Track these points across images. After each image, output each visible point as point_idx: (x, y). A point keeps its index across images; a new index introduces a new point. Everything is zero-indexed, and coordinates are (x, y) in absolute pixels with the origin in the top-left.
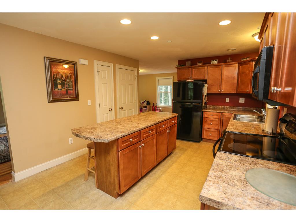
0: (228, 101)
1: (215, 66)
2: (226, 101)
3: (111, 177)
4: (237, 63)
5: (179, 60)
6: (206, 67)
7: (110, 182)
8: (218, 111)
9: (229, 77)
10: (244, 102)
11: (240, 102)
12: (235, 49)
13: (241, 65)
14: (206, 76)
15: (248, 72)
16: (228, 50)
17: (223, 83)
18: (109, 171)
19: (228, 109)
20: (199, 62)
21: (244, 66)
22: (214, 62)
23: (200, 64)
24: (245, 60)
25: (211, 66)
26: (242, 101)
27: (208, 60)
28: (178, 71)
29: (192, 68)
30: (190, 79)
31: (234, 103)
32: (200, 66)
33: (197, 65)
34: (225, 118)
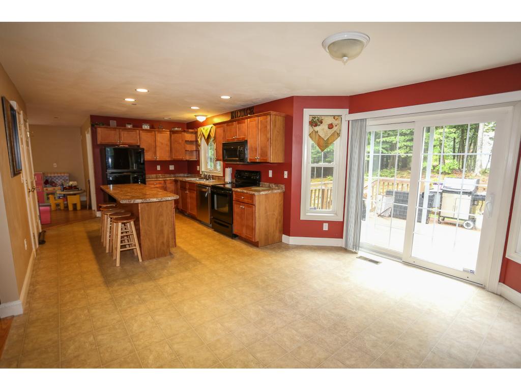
0: (160, 169)
1: (146, 130)
2: (158, 169)
3: (164, 237)
4: (168, 130)
5: (91, 115)
6: (138, 131)
7: (163, 243)
8: (161, 179)
9: (162, 144)
10: (173, 169)
11: (170, 169)
12: (170, 118)
13: (173, 134)
14: (139, 141)
15: (181, 140)
16: (163, 118)
17: (158, 149)
18: (162, 232)
19: (161, 176)
20: (128, 124)
21: (176, 135)
22: (146, 127)
23: (129, 126)
24: (176, 129)
25: (143, 130)
26: (172, 168)
27: (137, 123)
28: (99, 130)
29: (120, 130)
30: (118, 144)
31: (165, 171)
32: (129, 129)
33: (125, 126)
34: (168, 185)
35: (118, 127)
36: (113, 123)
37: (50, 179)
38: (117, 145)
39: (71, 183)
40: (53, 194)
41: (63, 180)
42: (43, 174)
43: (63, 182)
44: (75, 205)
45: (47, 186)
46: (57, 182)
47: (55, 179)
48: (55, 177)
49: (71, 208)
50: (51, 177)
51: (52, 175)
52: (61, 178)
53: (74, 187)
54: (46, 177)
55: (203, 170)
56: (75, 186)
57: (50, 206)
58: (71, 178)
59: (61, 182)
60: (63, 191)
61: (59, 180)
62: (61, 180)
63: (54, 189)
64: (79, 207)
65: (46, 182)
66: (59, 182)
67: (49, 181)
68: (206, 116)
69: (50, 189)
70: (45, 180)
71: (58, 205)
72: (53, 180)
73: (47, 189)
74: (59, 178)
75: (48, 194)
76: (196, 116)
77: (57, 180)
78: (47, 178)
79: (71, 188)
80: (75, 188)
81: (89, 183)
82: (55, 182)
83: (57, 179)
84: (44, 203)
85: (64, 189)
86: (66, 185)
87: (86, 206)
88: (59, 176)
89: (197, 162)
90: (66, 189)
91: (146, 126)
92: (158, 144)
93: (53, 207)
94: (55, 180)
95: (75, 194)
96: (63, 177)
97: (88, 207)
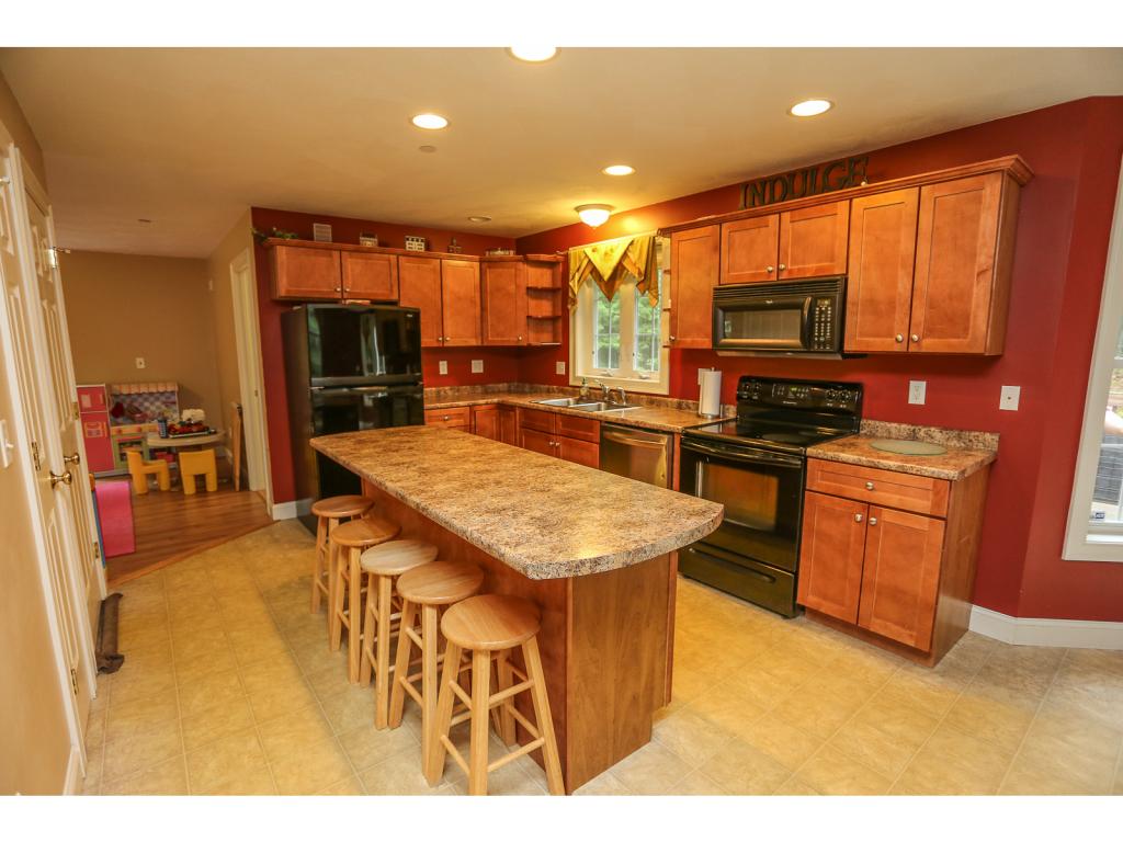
0: (446, 373)
1: (416, 255)
2: (441, 373)
4: (477, 257)
5: (255, 206)
6: (393, 257)
8: (461, 403)
9: (459, 299)
10: (482, 371)
11: (474, 371)
12: (488, 219)
13: (490, 267)
14: (395, 289)
15: (513, 287)
16: (469, 219)
17: (447, 314)
19: (451, 394)
20: (364, 236)
21: (500, 270)
22: (415, 245)
23: (369, 243)
24: (499, 253)
25: (408, 255)
26: (477, 367)
27: (391, 233)
28: (282, 254)
29: (344, 253)
30: (338, 296)
31: (461, 377)
32: (370, 251)
33: (358, 243)
34: (481, 420)
35: (337, 245)
36: (322, 232)
37: (128, 400)
38: (335, 301)
39: (187, 414)
40: (136, 443)
41: (164, 403)
42: (109, 386)
43: (163, 407)
44: (200, 479)
45: (120, 420)
46: (147, 408)
47: (140, 400)
48: (140, 395)
49: (189, 487)
50: (129, 395)
51: (134, 390)
52: (157, 399)
53: (196, 424)
54: (116, 396)
55: (580, 373)
56: (198, 424)
57: (128, 476)
58: (186, 398)
59: (158, 408)
60: (167, 437)
61: (152, 403)
62: (158, 403)
63: (140, 430)
64: (212, 485)
65: (118, 412)
66: (153, 408)
67: (125, 406)
68: (609, 207)
69: (129, 429)
70: (112, 406)
71: (152, 476)
72: (136, 404)
73: (120, 431)
74: (152, 399)
75: (122, 444)
76: (578, 209)
77: (147, 404)
78: (119, 400)
79: (187, 428)
80: (201, 428)
81: (241, 414)
82: (142, 409)
83: (146, 400)
84: (111, 467)
85: (170, 431)
86: (174, 418)
87: (232, 478)
88: (151, 394)
89: (562, 351)
90: (175, 432)
91: (415, 243)
92: (447, 298)
93: (139, 485)
94: (141, 404)
95: (198, 448)
96: (162, 394)
97: (237, 483)
